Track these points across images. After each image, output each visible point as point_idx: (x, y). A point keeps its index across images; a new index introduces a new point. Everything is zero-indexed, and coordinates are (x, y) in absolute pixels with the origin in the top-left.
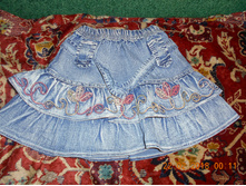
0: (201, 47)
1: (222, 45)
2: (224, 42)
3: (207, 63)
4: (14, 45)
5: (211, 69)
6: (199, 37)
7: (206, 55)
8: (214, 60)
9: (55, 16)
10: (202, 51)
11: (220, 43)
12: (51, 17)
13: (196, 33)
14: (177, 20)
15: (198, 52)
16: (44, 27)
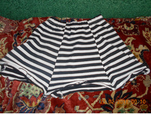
0: (132, 39)
1: (146, 37)
2: (147, 35)
3: (137, 50)
4: (5, 38)
5: (140, 53)
6: (130, 32)
7: (136, 44)
8: (141, 47)
9: (34, 18)
10: (133, 41)
11: (144, 35)
12: (31, 19)
13: (128, 29)
14: (115, 20)
15: (130, 42)
16: (26, 26)
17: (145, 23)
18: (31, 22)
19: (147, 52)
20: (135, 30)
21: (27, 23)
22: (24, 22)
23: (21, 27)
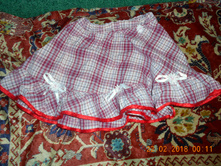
17: (202, 5)
18: (49, 18)
19: (207, 45)
20: (188, 17)
21: (44, 20)
22: (40, 19)
23: (37, 26)
